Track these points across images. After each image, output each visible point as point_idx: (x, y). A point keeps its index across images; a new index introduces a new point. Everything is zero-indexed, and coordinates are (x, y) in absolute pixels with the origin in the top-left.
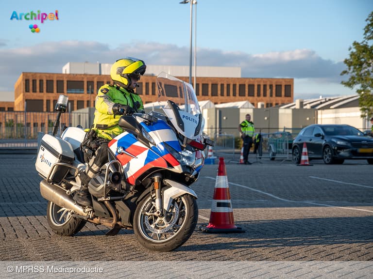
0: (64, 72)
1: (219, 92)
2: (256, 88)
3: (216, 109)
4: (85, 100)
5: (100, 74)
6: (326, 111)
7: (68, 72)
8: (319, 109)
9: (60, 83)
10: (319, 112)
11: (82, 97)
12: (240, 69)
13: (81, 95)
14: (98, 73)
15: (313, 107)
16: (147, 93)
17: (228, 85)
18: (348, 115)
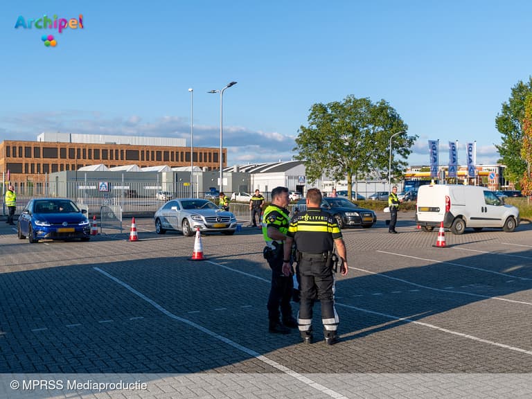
0: (39, 140)
1: (170, 158)
2: (199, 155)
3: (174, 172)
4: (59, 164)
5: (71, 142)
6: (257, 174)
7: (43, 140)
8: (251, 173)
9: (37, 149)
10: (252, 175)
11: (56, 161)
12: (184, 140)
13: (55, 160)
14: (69, 141)
15: (247, 171)
16: (111, 158)
17: (177, 153)
18: (274, 178)
